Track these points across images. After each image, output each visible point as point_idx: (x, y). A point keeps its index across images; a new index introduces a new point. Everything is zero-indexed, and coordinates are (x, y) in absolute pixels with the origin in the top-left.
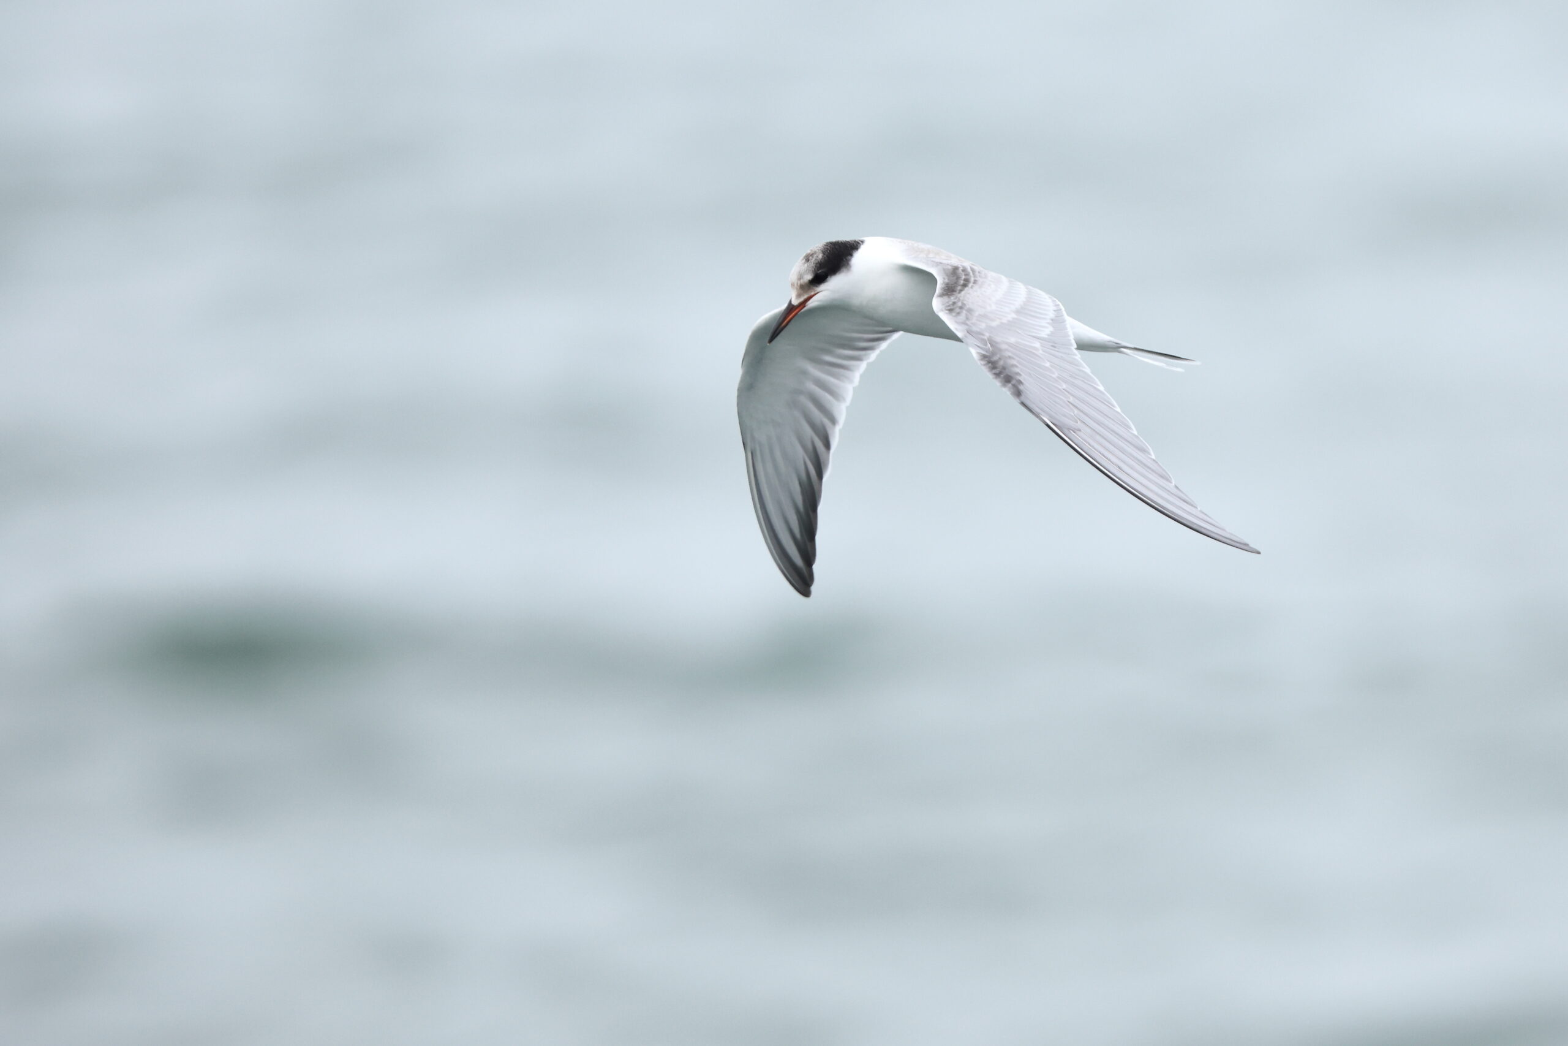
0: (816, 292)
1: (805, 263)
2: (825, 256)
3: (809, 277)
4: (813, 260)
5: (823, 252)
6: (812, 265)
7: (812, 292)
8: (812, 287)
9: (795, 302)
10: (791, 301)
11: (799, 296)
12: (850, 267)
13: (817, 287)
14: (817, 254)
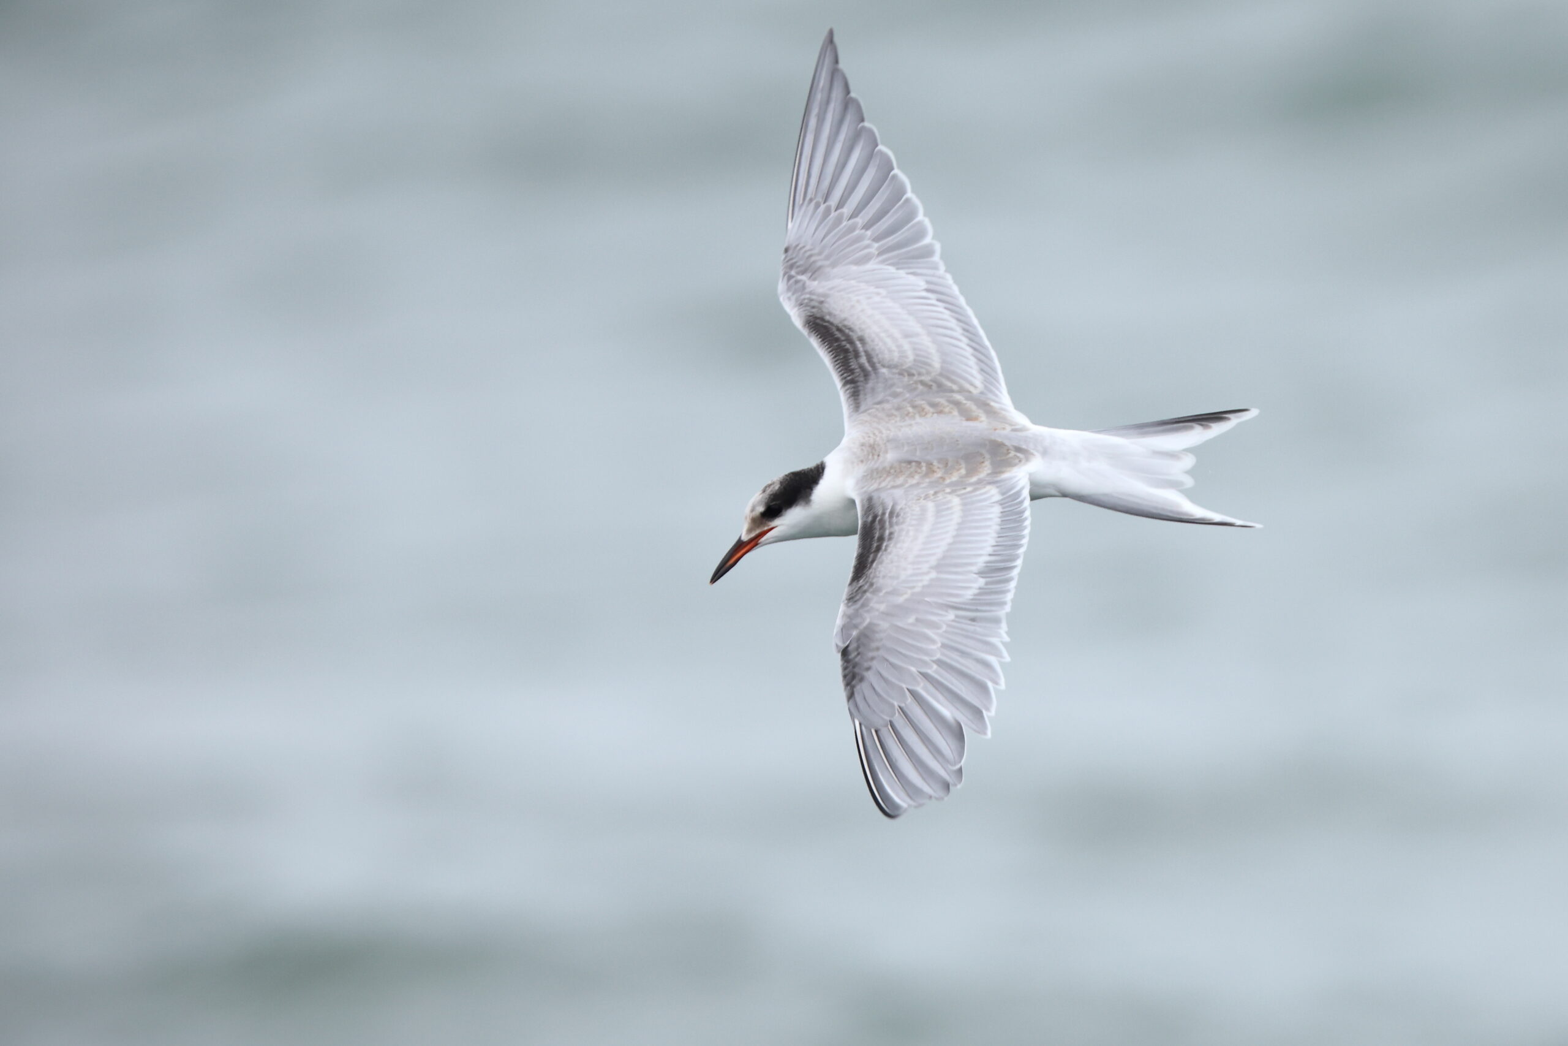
0: (770, 527)
1: (761, 494)
2: (782, 487)
3: (761, 509)
4: (769, 491)
5: (781, 483)
6: (767, 497)
7: (764, 527)
8: (764, 520)
9: (745, 538)
10: (740, 537)
11: (750, 531)
12: (811, 503)
13: (771, 521)
14: (775, 484)
